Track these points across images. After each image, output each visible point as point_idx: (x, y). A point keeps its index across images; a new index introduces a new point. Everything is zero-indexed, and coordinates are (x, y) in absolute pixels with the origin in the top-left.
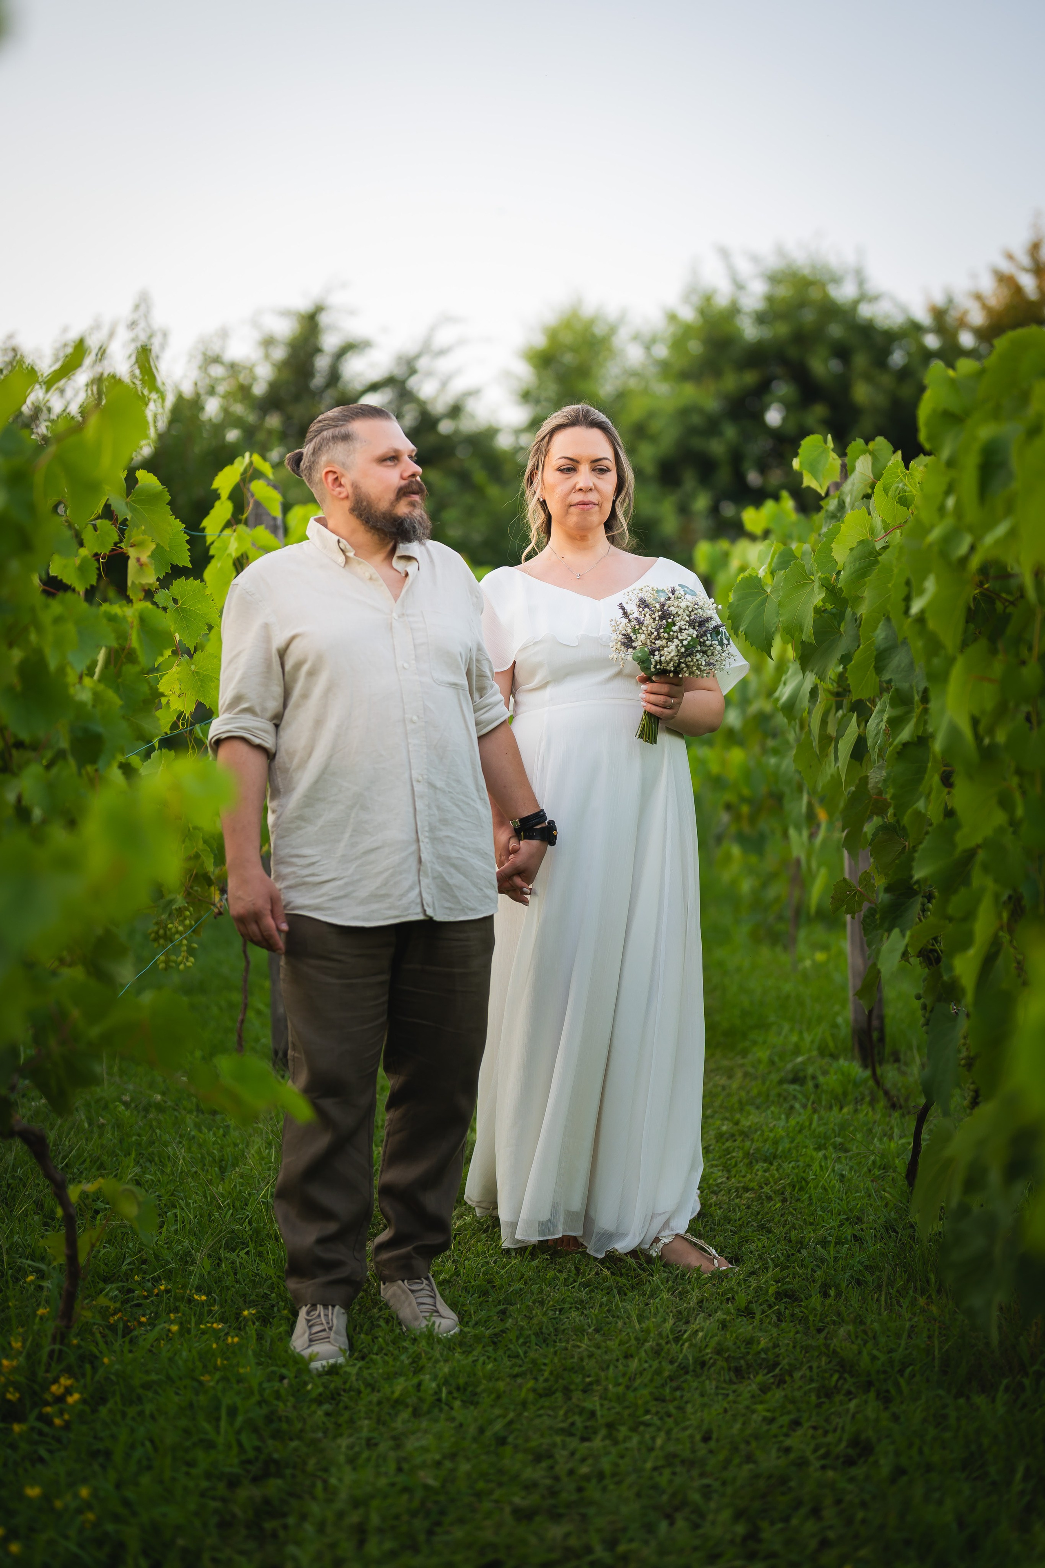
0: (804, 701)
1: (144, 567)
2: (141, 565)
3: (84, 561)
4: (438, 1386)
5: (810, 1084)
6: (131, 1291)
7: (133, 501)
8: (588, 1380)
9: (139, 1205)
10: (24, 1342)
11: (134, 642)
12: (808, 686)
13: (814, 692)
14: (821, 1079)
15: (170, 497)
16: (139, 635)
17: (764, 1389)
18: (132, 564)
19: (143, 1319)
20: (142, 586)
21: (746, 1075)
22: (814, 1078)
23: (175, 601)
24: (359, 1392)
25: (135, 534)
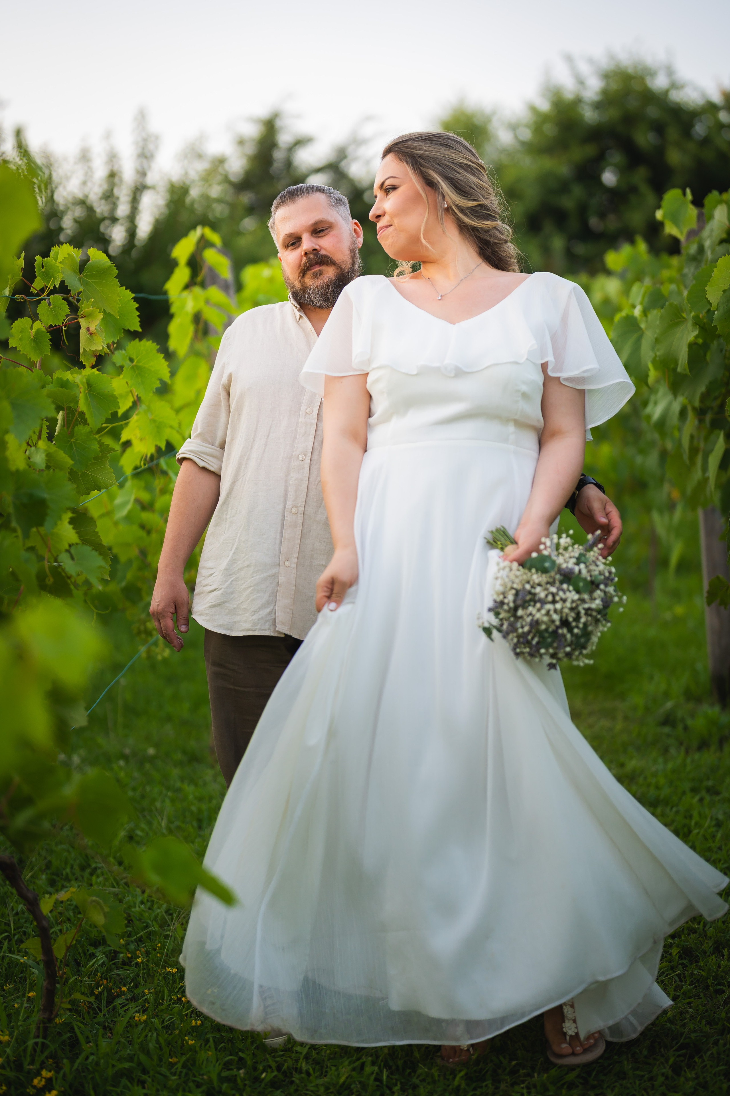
0: (674, 419)
1: (93, 336)
2: (91, 334)
3: (38, 332)
4: (380, 1067)
5: (680, 727)
6: (116, 953)
7: (85, 276)
8: (514, 1063)
9: (105, 915)
10: (11, 1035)
11: (82, 406)
12: (676, 407)
13: (683, 413)
14: (689, 722)
15: (117, 271)
16: (86, 399)
17: (677, 1070)
18: (83, 333)
19: (124, 989)
20: (94, 352)
21: (626, 718)
22: (683, 720)
23: (131, 360)
24: (308, 1074)
25: (85, 308)
